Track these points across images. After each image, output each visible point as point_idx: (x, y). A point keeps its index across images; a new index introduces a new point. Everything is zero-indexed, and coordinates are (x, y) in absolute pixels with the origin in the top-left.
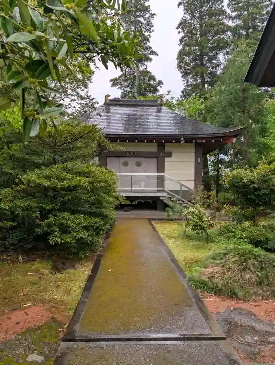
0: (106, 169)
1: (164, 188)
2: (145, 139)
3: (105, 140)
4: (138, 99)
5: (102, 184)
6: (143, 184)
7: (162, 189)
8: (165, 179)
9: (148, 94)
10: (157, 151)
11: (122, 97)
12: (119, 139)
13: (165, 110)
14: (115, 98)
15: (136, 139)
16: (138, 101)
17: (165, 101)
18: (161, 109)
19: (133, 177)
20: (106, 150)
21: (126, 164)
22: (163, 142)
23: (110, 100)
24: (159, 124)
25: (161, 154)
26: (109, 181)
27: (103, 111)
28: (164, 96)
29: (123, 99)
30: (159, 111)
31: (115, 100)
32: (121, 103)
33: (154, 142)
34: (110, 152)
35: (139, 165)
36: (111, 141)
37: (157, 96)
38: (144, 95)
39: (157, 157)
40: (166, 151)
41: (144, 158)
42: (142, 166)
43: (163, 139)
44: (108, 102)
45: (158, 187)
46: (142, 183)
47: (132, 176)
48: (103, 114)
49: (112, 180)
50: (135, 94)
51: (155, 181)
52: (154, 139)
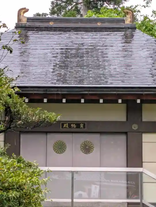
0: (19, 162)
1: (142, 198)
2: (101, 96)
3: (20, 100)
4: (85, 17)
5: (13, 194)
6: (95, 189)
7: (138, 201)
8: (145, 179)
9: (106, 4)
10: (124, 119)
11: (53, 13)
12: (45, 95)
13: (140, 36)
14: (38, 15)
15: (83, 96)
16: (86, 20)
17: (140, 18)
18: (132, 36)
19: (75, 176)
20: (20, 119)
21: (60, 148)
22: (139, 101)
23: (29, 19)
24: (128, 66)
25: (135, 127)
26: (26, 187)
27: (15, 40)
28: (137, 9)
29: (55, 16)
30: (128, 39)
31: (39, 18)
32: (51, 24)
33: (120, 101)
34: (27, 123)
35: (87, 149)
36: (31, 101)
37: (123, 8)
38: (97, 7)
39: (126, 133)
40: (144, 120)
41: (97, 136)
42: (95, 153)
43: (139, 96)
44: (24, 21)
45: (128, 197)
46: (93, 187)
47: (73, 173)
48: (15, 46)
49: (33, 183)
50: (79, 6)
51: (123, 183)
52: (119, 96)
